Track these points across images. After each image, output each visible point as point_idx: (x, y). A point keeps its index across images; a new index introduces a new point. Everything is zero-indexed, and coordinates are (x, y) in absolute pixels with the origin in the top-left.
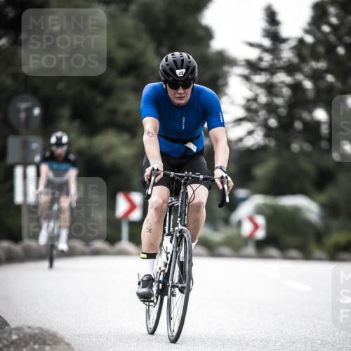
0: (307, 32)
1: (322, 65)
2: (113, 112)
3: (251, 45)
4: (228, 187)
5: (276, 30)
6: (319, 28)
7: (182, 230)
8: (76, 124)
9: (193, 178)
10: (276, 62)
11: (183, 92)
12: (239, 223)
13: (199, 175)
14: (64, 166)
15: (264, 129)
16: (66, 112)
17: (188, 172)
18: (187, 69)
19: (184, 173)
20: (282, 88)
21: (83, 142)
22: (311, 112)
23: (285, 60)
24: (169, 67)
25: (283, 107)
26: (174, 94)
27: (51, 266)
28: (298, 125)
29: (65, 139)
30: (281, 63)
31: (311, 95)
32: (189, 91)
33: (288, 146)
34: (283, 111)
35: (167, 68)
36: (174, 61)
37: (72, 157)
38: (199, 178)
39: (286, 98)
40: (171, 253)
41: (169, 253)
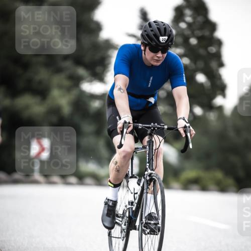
4: (191, 135)
7: (151, 174)
9: (158, 128)
13: (163, 126)
17: (154, 123)
18: (169, 36)
19: (150, 124)
26: (153, 56)
36: (158, 28)
38: (164, 128)
40: (139, 193)
41: (137, 193)
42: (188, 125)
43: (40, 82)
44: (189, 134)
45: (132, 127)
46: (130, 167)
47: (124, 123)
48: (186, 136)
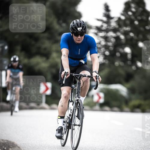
0: (122, 15)
1: (128, 29)
2: (39, 48)
3: (98, 20)
5: (109, 14)
6: (127, 13)
7: (78, 100)
8: (23, 53)
10: (109, 27)
11: (80, 38)
12: (93, 96)
14: (17, 71)
15: (103, 56)
16: (19, 48)
18: (83, 27)
20: (111, 38)
21: (26, 61)
22: (123, 49)
23: (113, 26)
24: (74, 26)
25: (112, 46)
26: (76, 39)
27: (12, 114)
28: (118, 54)
29: (17, 59)
30: (111, 28)
31: (124, 41)
32: (83, 37)
33: (113, 63)
34: (112, 48)
35: (74, 27)
36: (77, 24)
37: (21, 67)
39: (113, 43)
40: (73, 110)
41: (72, 110)
42: (98, 75)
43: (45, 49)
44: (98, 80)
45: (69, 75)
46: (71, 97)
47: (65, 73)
48: (97, 81)
